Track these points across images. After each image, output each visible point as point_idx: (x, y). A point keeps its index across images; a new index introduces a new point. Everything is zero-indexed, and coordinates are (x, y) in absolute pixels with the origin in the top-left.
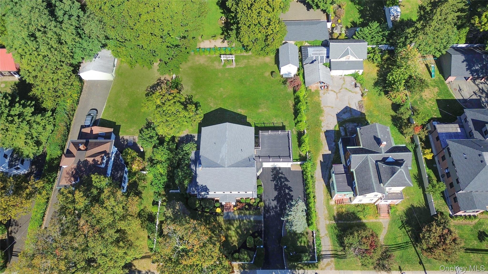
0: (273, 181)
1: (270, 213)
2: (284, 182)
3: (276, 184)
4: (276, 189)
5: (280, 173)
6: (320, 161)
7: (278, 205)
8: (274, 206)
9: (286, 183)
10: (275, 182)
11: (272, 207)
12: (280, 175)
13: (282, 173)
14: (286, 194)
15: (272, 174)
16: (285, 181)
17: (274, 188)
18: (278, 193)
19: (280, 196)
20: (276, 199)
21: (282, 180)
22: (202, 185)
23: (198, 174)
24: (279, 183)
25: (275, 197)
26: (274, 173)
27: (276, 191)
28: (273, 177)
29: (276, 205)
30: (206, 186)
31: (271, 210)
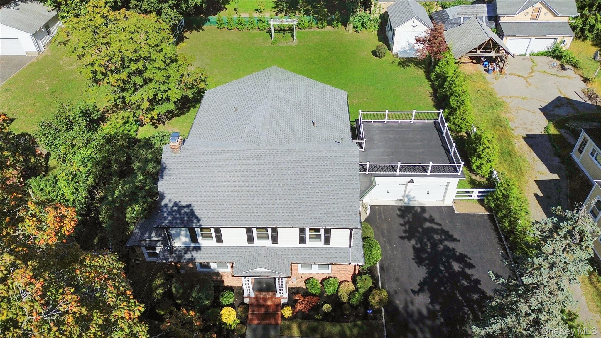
0: (409, 238)
1: (414, 333)
2: (441, 241)
3: (419, 246)
4: (419, 260)
5: (426, 220)
6: (536, 195)
7: (437, 307)
8: (425, 312)
9: (450, 245)
10: (413, 242)
11: (420, 313)
12: (427, 225)
13: (432, 220)
14: (455, 277)
15: (401, 221)
16: (446, 239)
17: (414, 257)
18: (427, 270)
19: (436, 280)
20: (426, 288)
21: (436, 238)
22: (177, 201)
23: (168, 165)
24: (427, 246)
25: (419, 282)
26: (409, 219)
27: (421, 267)
28: (407, 229)
29: (430, 306)
30: (193, 205)
31: (416, 323)
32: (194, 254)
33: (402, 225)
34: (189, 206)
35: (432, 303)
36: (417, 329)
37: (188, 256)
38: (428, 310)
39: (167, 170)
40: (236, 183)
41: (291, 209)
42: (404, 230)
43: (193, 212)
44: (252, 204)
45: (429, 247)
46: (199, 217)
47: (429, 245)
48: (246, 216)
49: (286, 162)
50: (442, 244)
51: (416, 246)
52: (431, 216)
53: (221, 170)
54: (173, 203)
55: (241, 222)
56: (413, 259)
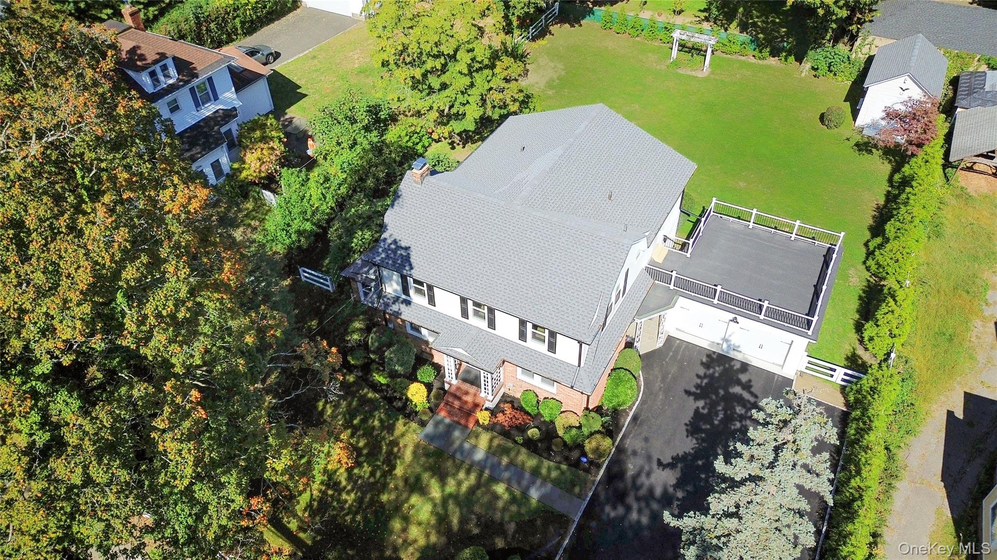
0: (697, 397)
1: (628, 509)
3: (705, 411)
4: (693, 430)
5: (739, 382)
6: (950, 414)
7: (680, 494)
8: (658, 491)
10: (701, 404)
11: (651, 491)
12: (737, 390)
13: (747, 387)
15: (702, 371)
17: (688, 423)
18: (697, 446)
19: (700, 463)
20: (679, 465)
21: (738, 411)
22: (398, 239)
23: (404, 194)
24: (718, 416)
25: (675, 454)
26: (714, 373)
27: (690, 438)
28: (704, 384)
29: (671, 490)
30: (412, 249)
31: (638, 499)
32: (403, 307)
33: (698, 376)
34: (407, 249)
35: (677, 486)
36: (635, 506)
37: (395, 308)
38: (665, 492)
39: (400, 199)
40: (467, 239)
41: (517, 292)
42: (697, 384)
43: (409, 258)
44: (475, 270)
45: (719, 418)
46: (413, 265)
47: (721, 416)
48: (462, 282)
49: (535, 232)
50: (740, 421)
51: (701, 410)
52: (750, 381)
53: (456, 218)
54: (392, 239)
55: (455, 287)
56: (686, 425)
